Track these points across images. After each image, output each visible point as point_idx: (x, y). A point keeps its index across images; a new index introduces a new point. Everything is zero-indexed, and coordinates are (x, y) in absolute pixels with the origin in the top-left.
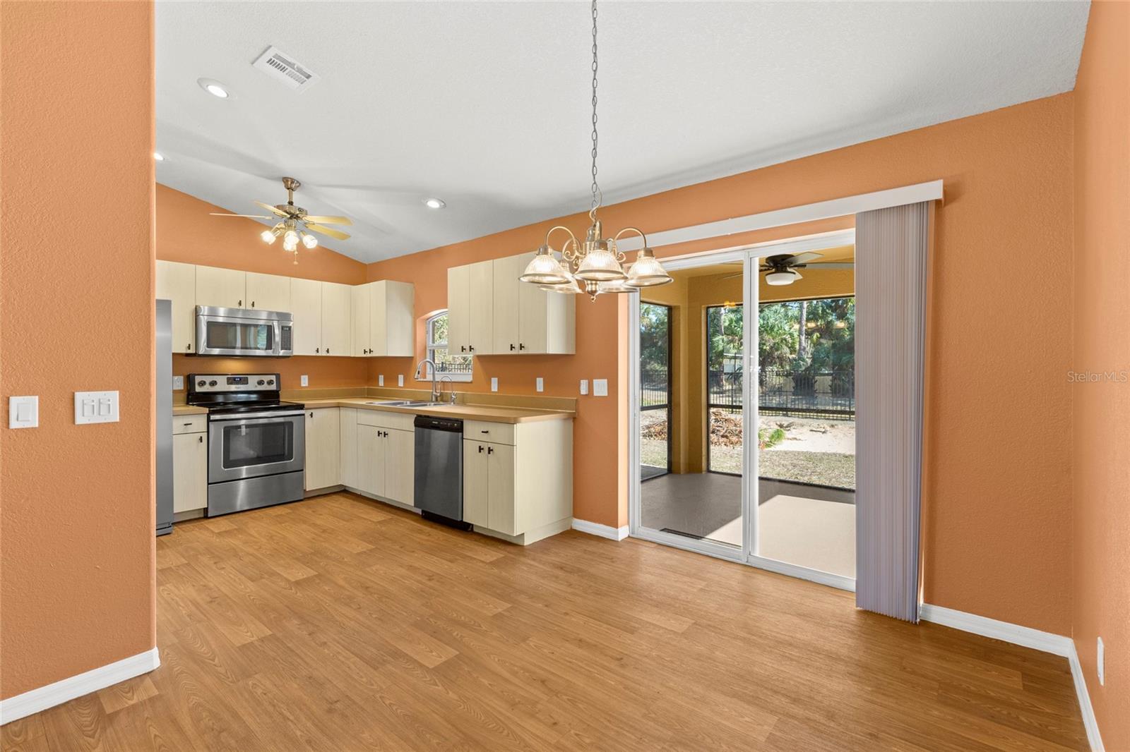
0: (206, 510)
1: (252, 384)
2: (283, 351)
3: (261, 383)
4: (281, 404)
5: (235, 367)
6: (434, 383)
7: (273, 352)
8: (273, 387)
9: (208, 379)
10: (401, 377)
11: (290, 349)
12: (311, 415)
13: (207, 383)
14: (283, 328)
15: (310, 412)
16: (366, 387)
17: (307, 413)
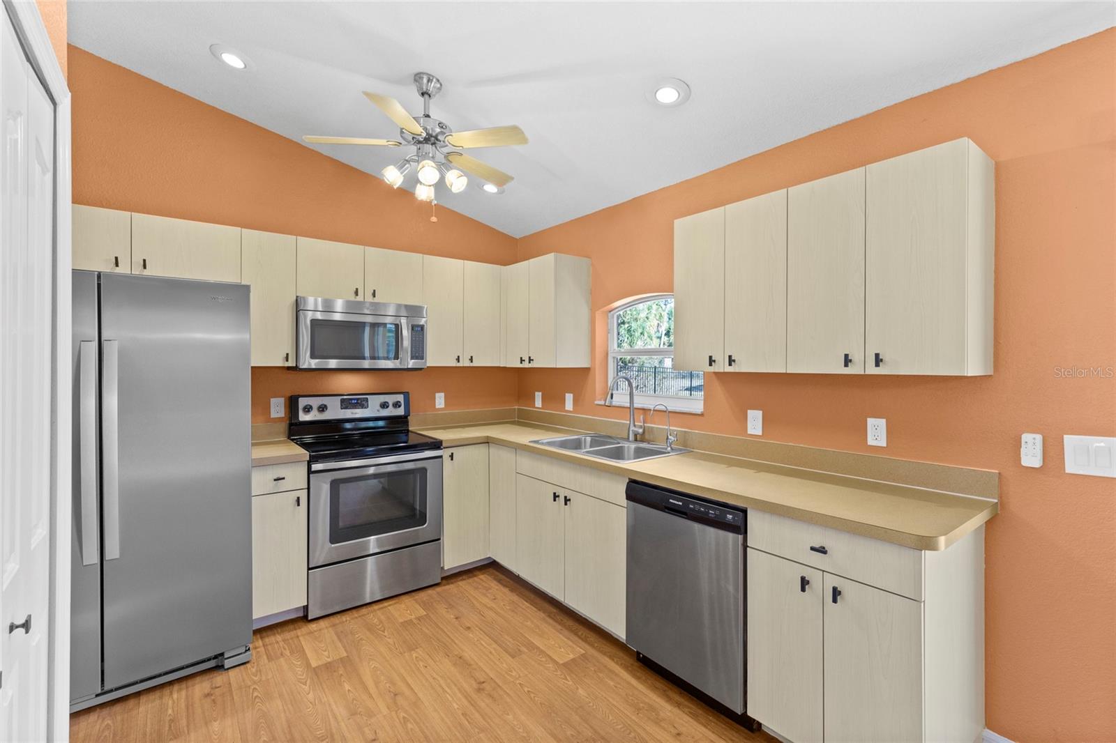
0: (306, 608)
1: (373, 409)
2: (413, 361)
3: (384, 405)
4: (410, 443)
5: (351, 384)
6: (632, 410)
7: (401, 363)
8: (400, 411)
9: (315, 402)
10: (569, 398)
11: (423, 359)
12: (452, 456)
13: (315, 408)
14: (413, 327)
15: (449, 451)
16: (516, 407)
17: (445, 453)
